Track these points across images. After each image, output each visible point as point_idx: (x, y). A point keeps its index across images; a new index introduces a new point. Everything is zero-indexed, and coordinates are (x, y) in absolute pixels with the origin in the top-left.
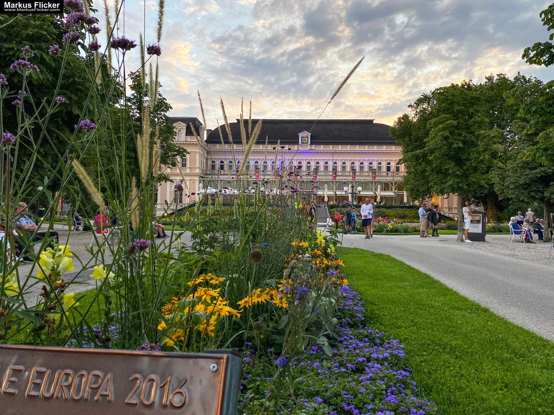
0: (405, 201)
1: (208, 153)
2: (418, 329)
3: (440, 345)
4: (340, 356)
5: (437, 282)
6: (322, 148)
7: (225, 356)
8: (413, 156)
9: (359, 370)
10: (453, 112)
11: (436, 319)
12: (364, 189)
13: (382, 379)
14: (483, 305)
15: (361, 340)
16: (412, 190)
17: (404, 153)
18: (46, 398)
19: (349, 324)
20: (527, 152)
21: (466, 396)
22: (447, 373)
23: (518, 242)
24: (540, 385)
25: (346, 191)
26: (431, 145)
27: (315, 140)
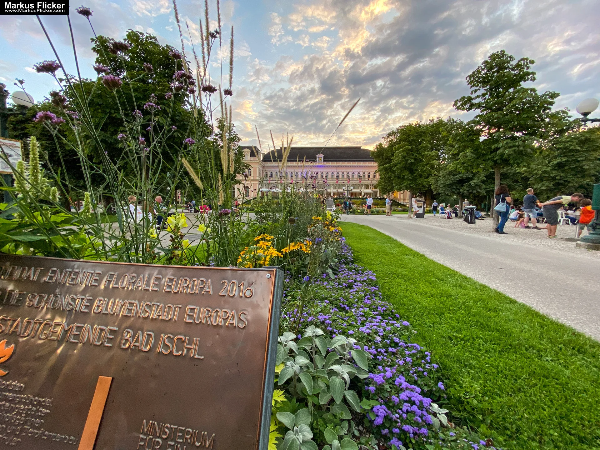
0: (378, 195)
1: (263, 167)
2: (383, 265)
3: (396, 274)
4: (339, 279)
6: (330, 164)
7: (275, 270)
8: (384, 168)
9: (350, 287)
10: (409, 141)
11: (394, 260)
12: (354, 188)
13: (362, 291)
14: (421, 253)
15: (351, 271)
16: (382, 188)
17: (379, 166)
18: (175, 293)
19: (344, 263)
20: (452, 165)
21: (410, 300)
22: (399, 289)
23: (443, 218)
24: (451, 296)
25: (344, 190)
26: (395, 161)
27: (326, 159)
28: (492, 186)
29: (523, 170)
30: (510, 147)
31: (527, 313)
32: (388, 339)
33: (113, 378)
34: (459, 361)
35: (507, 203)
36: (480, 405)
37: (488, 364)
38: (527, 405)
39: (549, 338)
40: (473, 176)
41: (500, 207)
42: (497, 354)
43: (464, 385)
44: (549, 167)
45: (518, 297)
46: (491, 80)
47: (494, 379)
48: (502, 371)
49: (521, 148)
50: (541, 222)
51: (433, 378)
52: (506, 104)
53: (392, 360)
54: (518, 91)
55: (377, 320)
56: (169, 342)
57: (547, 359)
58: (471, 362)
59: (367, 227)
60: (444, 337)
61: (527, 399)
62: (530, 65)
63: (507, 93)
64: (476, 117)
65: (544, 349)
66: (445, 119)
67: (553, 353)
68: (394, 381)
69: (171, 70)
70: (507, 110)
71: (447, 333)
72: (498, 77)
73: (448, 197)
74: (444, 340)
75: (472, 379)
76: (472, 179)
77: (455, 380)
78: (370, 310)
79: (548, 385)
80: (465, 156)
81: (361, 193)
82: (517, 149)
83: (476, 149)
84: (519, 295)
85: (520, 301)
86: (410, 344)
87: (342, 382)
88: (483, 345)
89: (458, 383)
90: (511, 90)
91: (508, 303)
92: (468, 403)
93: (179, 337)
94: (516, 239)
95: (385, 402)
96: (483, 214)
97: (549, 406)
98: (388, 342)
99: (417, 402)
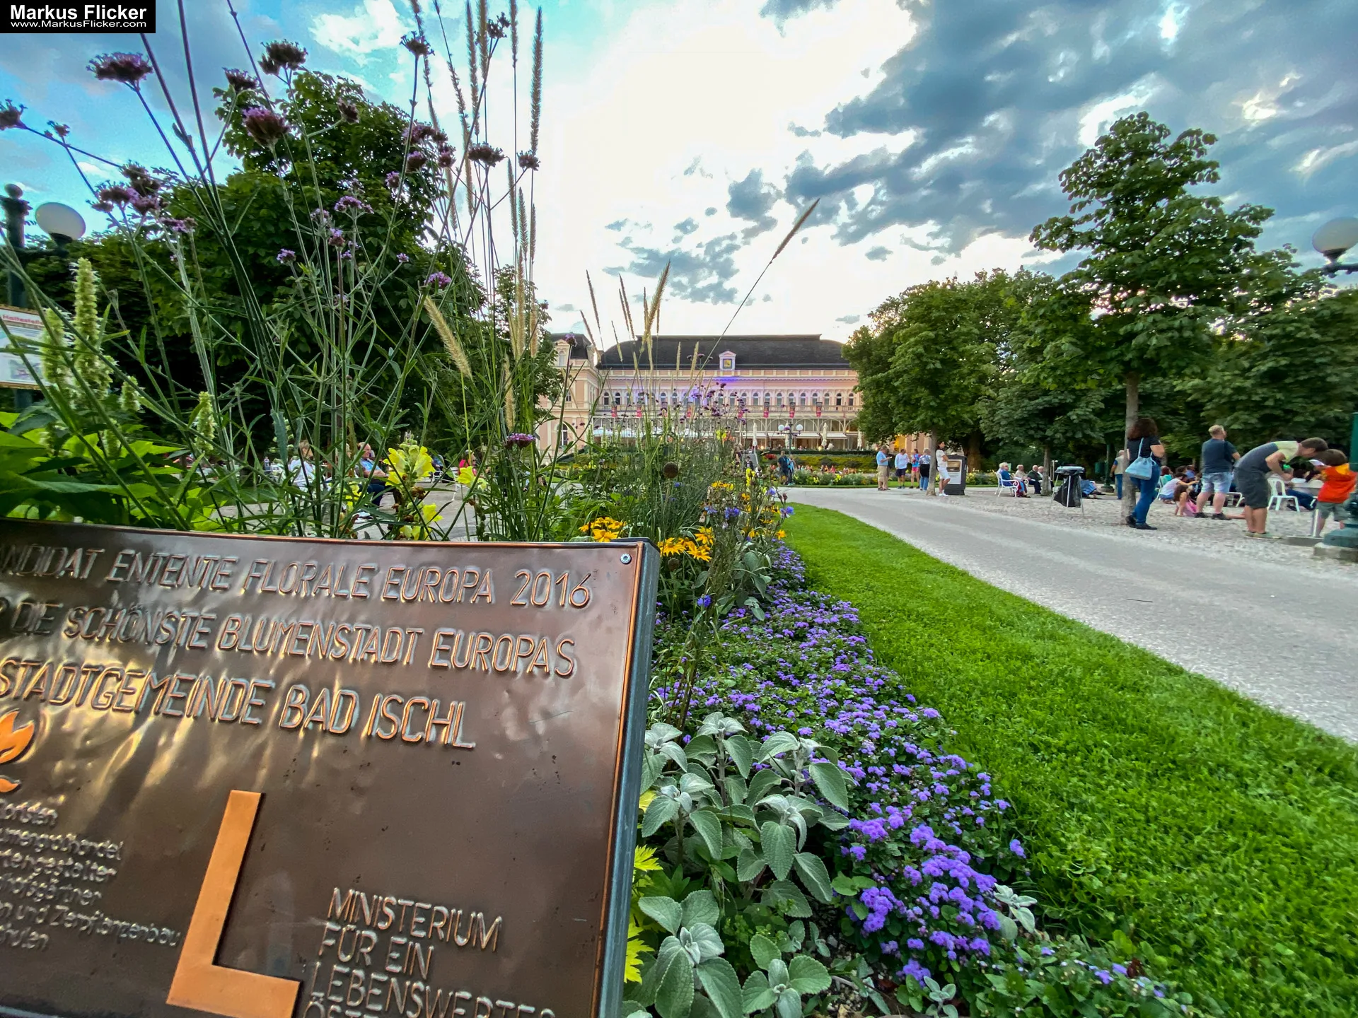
0: (859, 444)
1: (601, 383)
2: (875, 593)
3: (904, 611)
4: (775, 620)
5: (900, 541)
6: (750, 374)
7: (640, 544)
8: (873, 381)
9: (799, 637)
10: (930, 321)
11: (899, 583)
12: (806, 429)
13: (829, 646)
14: (961, 567)
15: (801, 604)
16: (869, 429)
17: (861, 378)
18: (409, 601)
19: (785, 587)
20: (1027, 374)
21: (938, 667)
22: (913, 641)
23: (1007, 495)
24: (1033, 657)
25: (781, 433)
26: (898, 366)
27: (741, 363)
28: (1119, 423)
29: (1191, 383)
30: (1161, 331)
31: (1210, 693)
32: (890, 747)
33: (263, 797)
34: (1056, 795)
35: (1154, 458)
36: (1108, 890)
37: (1124, 801)
38: (1219, 890)
39: (1262, 748)
40: (1075, 401)
41: (1141, 468)
42: (1143, 782)
43: (1070, 847)
44: (1248, 378)
45: (1186, 662)
46: (1116, 181)
47: (1139, 834)
48: (1156, 818)
49: (1187, 334)
50: (1230, 504)
51: (998, 830)
52: (1152, 234)
53: (901, 793)
54: (1179, 205)
55: (865, 706)
56: (392, 711)
57: (1260, 791)
58: (1084, 796)
59: (836, 514)
60: (1020, 745)
61: (1217, 878)
62: (1207, 146)
63: (1153, 209)
64: (1084, 264)
65: (1252, 770)
66: (1011, 273)
67: (1272, 779)
68: (908, 836)
69: (392, 159)
70: (1154, 248)
71: (1025, 735)
72: (1132, 174)
73: (1018, 450)
74: (1020, 750)
75: (1088, 834)
76: (1072, 407)
77: (1048, 835)
78: (848, 684)
79: (1266, 848)
80: (1058, 353)
81: (820, 441)
82: (1176, 334)
83: (1084, 336)
84: (1187, 657)
85: (1192, 669)
86: (942, 758)
87: (790, 832)
88: (1110, 761)
89: (1056, 842)
90: (1163, 203)
91: (1164, 674)
92: (1081, 885)
93: (418, 699)
94: (1175, 540)
95: (890, 882)
96: (1099, 487)
97: (1269, 894)
98: (892, 751)
99: (964, 881)
